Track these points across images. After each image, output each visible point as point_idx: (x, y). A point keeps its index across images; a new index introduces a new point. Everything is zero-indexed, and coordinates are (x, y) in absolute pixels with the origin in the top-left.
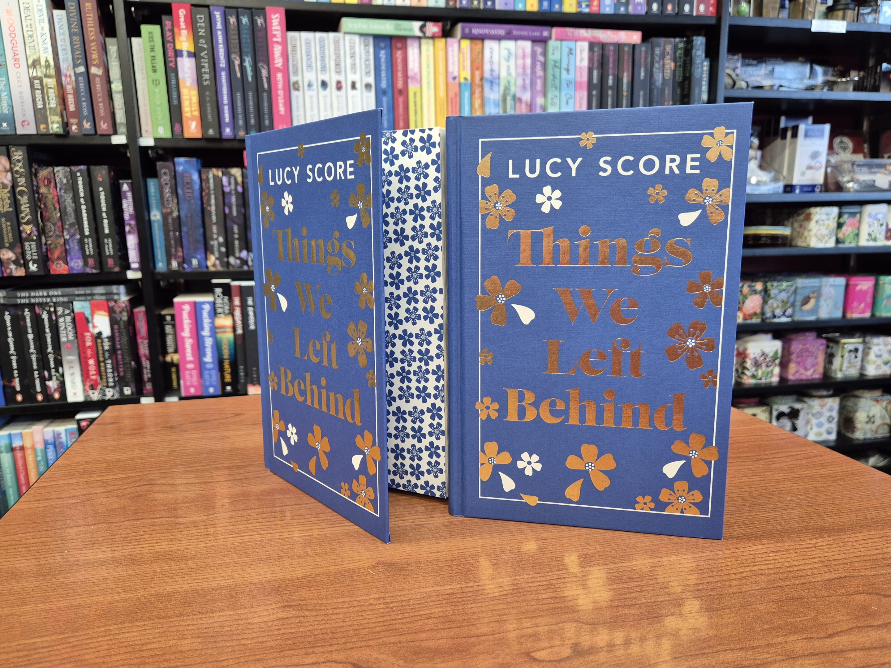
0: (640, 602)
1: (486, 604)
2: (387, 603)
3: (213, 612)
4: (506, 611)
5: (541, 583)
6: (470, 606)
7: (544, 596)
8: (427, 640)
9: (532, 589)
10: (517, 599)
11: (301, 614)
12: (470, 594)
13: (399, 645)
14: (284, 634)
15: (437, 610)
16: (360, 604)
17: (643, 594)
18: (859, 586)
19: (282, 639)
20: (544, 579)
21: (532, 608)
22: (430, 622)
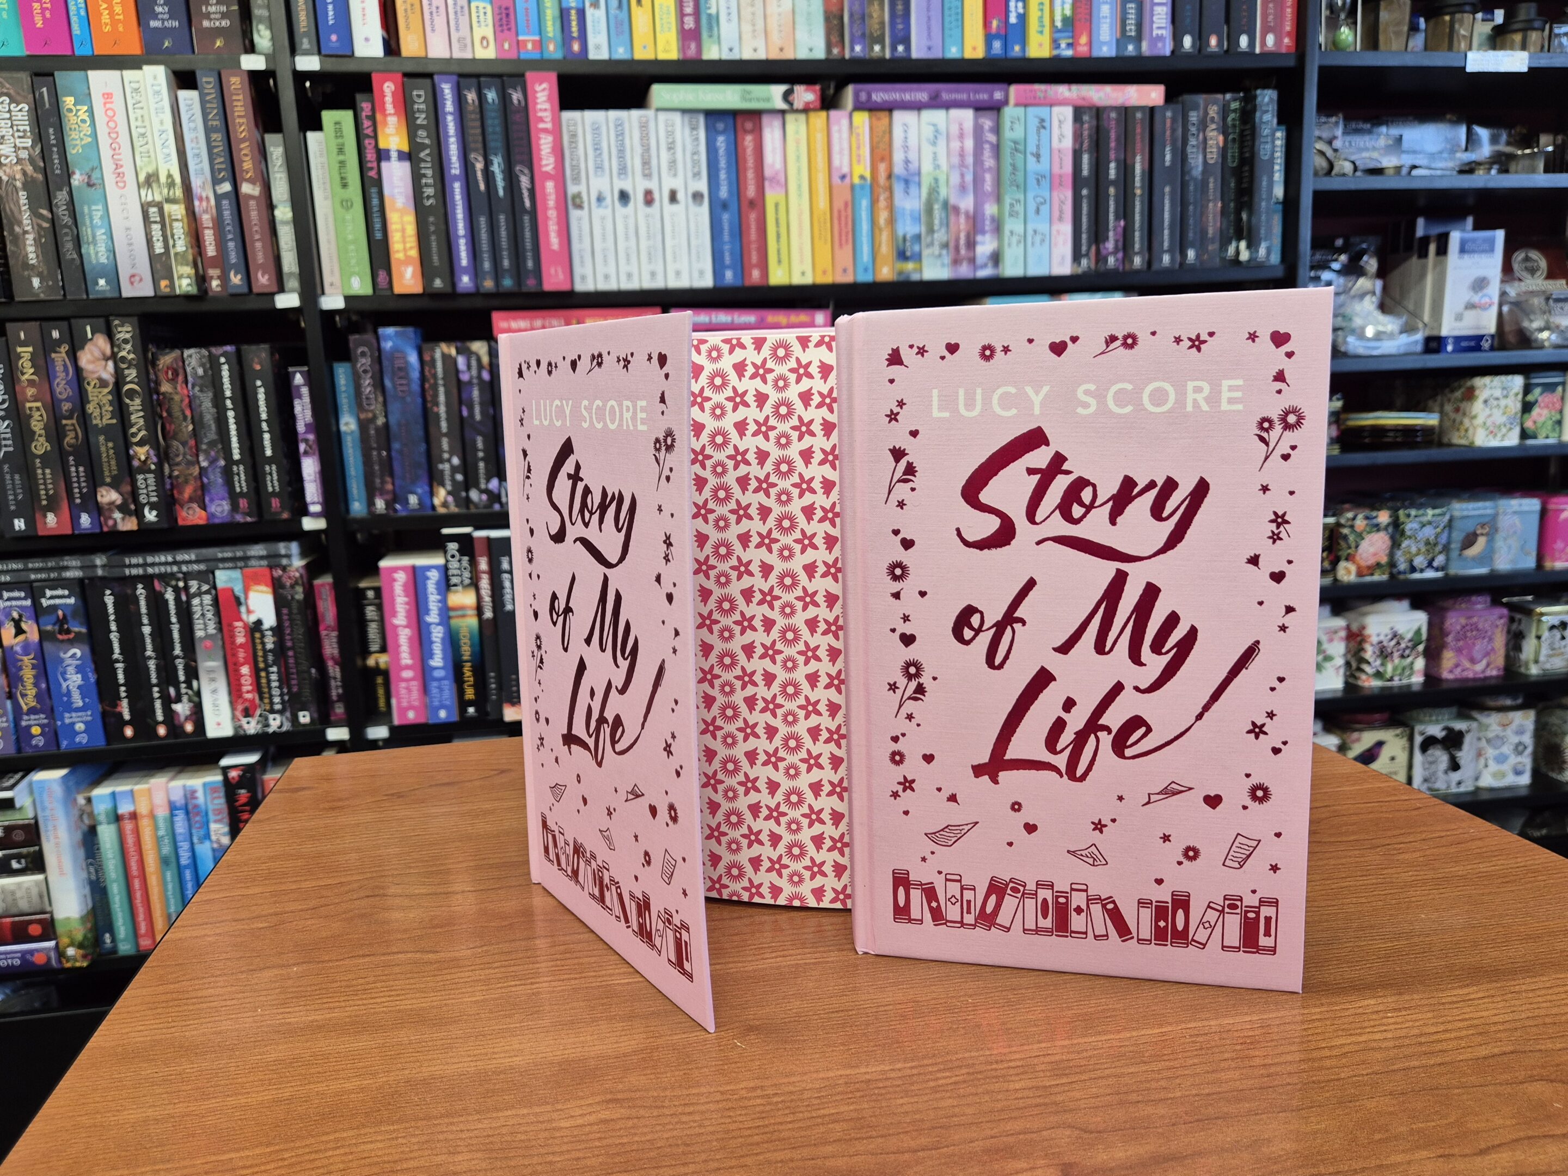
0: (1171, 1095)
1: (926, 1098)
2: (768, 1096)
3: (497, 1110)
4: (957, 1110)
5: (1012, 1064)
6: (901, 1101)
7: (1017, 1086)
8: (833, 1157)
9: (998, 1073)
10: (973, 1090)
11: (633, 1112)
12: (900, 1082)
13: (791, 1164)
14: (610, 1146)
15: (846, 1108)
16: (725, 1097)
17: (1178, 1081)
18: (1533, 1067)
19: (607, 1154)
20: (1018, 1056)
21: (999, 1105)
22: (837, 1127)
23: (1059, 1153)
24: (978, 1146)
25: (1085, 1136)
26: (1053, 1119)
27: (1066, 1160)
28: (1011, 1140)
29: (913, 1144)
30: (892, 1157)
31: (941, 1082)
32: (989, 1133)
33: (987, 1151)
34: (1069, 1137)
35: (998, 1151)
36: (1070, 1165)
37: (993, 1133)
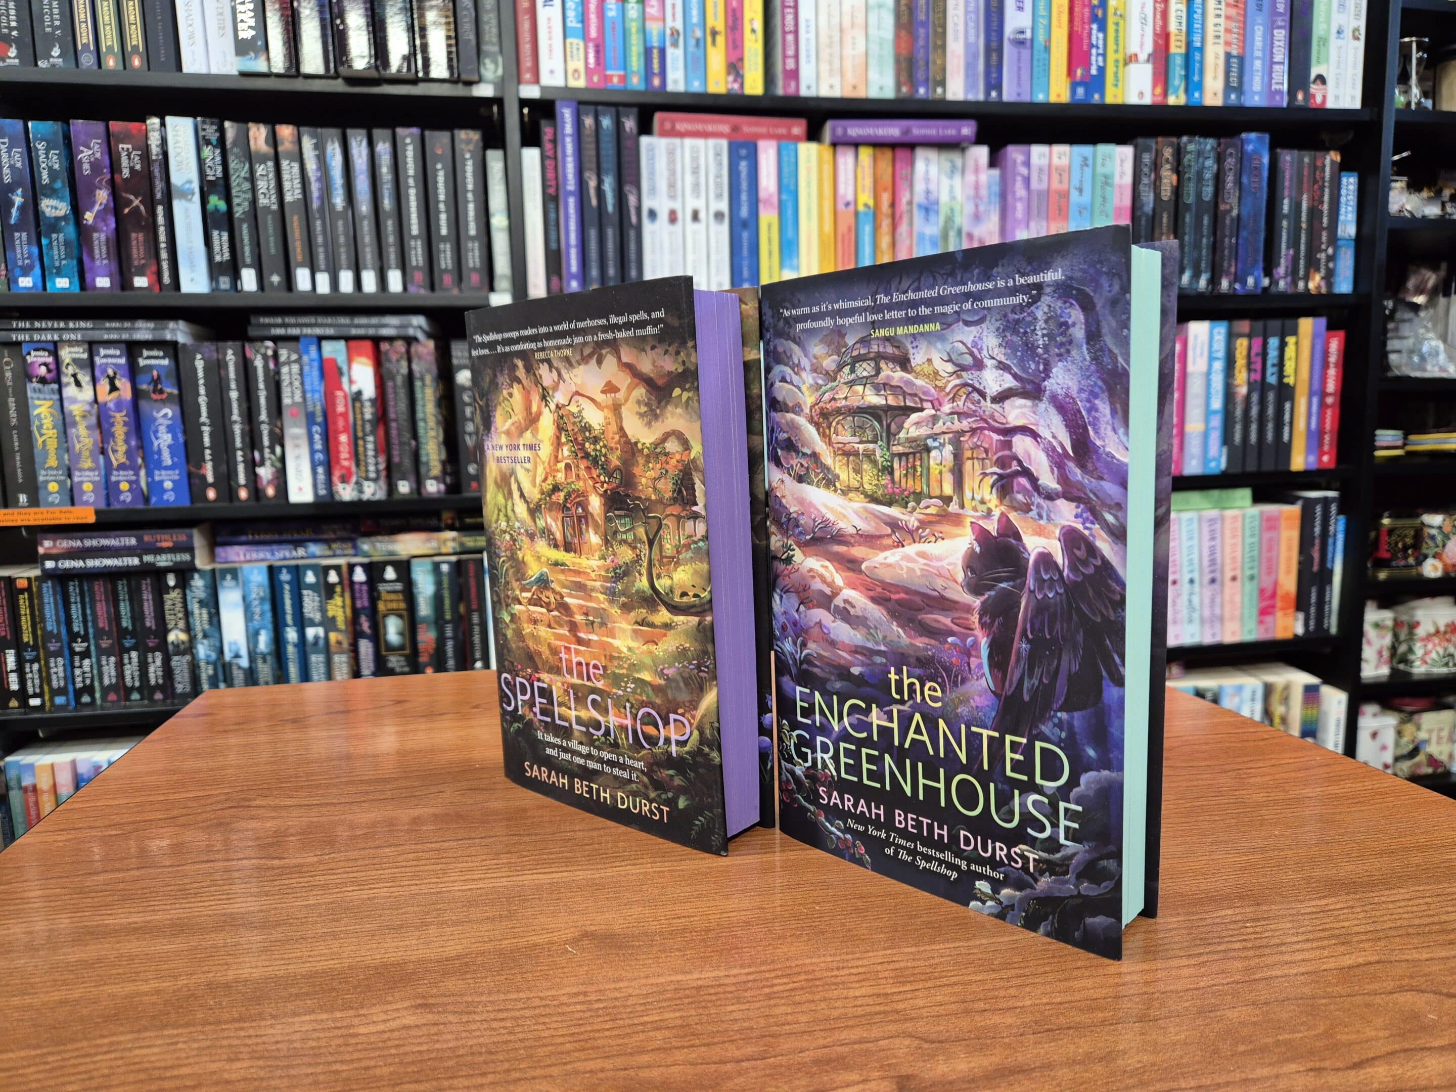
4: (789, 1018)
5: (854, 971)
7: (857, 993)
8: (649, 1067)
9: (838, 980)
10: (810, 997)
12: (733, 988)
13: (600, 1075)
14: (406, 1054)
15: (672, 1015)
18: (1402, 978)
19: (401, 1063)
20: (860, 963)
21: (836, 1013)
22: (659, 1035)
23: (896, 1064)
24: (808, 1056)
25: (926, 1046)
26: (893, 1028)
27: (903, 1072)
28: (846, 1049)
29: (738, 1054)
30: (713, 1067)
31: (776, 989)
32: (821, 1042)
33: (817, 1062)
34: (908, 1047)
35: (829, 1061)
36: (908, 1077)
37: (825, 1042)
